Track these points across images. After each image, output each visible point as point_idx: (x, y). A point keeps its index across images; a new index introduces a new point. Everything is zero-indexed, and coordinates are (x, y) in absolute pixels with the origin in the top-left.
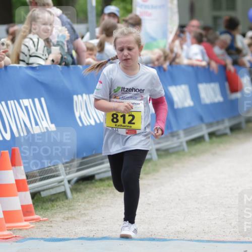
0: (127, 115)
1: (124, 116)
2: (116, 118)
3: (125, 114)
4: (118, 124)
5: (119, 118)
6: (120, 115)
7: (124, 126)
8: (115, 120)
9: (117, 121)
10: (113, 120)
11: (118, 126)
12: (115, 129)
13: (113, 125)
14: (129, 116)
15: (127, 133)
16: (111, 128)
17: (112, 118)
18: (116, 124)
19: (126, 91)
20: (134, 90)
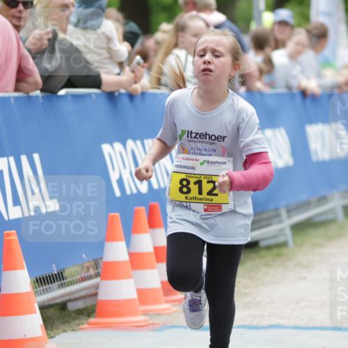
0: (204, 182)
1: (199, 183)
2: (187, 186)
3: (202, 179)
4: (189, 195)
5: (192, 186)
6: (192, 180)
7: (200, 199)
8: (185, 190)
9: (189, 191)
10: (181, 190)
11: (191, 199)
12: (185, 204)
13: (182, 197)
14: (208, 182)
15: (206, 210)
16: (178, 203)
17: (180, 186)
18: (187, 195)
19: (195, 137)
20: (208, 136)
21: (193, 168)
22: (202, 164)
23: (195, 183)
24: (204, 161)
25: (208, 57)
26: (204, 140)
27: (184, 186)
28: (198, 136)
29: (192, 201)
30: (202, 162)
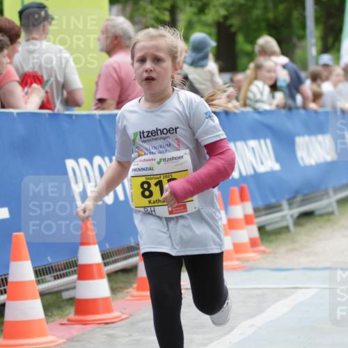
0: (165, 181)
1: (160, 184)
2: (148, 189)
3: (162, 179)
4: (153, 199)
5: (153, 188)
6: (153, 182)
8: (147, 193)
9: (151, 194)
11: (154, 202)
12: (149, 209)
13: (145, 202)
14: (169, 181)
15: (171, 213)
16: (142, 209)
17: (142, 190)
18: (150, 199)
19: (148, 136)
20: (159, 132)
21: (151, 169)
22: (159, 163)
23: (156, 185)
24: (161, 160)
25: (148, 65)
26: (157, 136)
27: (146, 190)
28: (150, 135)
29: (156, 204)
30: (158, 160)
